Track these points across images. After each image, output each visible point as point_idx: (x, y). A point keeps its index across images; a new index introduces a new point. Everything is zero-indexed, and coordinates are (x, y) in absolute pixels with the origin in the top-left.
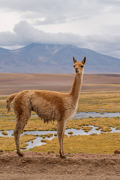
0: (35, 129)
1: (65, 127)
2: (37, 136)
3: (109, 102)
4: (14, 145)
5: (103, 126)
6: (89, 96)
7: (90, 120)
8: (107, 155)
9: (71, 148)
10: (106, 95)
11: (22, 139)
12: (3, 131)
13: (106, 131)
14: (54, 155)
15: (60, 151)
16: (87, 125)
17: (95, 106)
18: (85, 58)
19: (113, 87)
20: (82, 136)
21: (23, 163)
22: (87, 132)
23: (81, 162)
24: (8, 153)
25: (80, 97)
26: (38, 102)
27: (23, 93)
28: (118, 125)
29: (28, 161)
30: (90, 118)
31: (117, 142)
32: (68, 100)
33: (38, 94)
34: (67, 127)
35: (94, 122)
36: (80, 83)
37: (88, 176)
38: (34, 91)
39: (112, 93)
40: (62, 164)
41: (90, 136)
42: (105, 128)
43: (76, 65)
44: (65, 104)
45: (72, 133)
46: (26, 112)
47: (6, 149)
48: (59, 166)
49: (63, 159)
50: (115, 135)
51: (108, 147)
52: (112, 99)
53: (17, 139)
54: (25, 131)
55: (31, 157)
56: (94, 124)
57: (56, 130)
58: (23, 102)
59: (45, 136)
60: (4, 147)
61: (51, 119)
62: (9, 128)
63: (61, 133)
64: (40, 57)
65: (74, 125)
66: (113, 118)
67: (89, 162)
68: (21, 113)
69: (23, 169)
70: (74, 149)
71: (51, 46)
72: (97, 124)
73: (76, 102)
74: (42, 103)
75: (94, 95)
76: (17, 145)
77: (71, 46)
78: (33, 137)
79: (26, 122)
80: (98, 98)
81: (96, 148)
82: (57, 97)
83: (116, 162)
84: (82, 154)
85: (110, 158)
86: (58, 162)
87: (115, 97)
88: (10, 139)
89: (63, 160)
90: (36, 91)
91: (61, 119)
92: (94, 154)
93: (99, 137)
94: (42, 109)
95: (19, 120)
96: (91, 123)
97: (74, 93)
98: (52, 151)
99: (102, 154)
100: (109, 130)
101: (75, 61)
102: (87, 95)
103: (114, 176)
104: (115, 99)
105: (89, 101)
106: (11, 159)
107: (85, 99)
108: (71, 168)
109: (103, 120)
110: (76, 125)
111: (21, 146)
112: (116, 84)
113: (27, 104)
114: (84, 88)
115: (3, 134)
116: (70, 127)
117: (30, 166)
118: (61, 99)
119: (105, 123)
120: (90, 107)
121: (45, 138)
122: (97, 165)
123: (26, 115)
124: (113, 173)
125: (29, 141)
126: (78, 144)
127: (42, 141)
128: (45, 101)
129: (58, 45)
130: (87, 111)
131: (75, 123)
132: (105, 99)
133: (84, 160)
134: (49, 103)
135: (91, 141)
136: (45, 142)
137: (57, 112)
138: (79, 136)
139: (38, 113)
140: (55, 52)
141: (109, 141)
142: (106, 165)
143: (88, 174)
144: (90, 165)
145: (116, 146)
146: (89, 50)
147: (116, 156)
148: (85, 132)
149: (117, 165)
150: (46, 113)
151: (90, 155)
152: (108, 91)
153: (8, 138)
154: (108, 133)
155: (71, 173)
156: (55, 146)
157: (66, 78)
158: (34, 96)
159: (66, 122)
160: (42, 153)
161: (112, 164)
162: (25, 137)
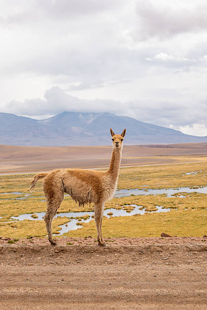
0: (69, 210)
1: (103, 208)
2: (72, 218)
3: (154, 177)
4: (45, 229)
5: (147, 205)
6: (130, 171)
7: (132, 198)
8: (153, 239)
9: (111, 231)
10: (150, 169)
11: (54, 222)
12: (33, 213)
13: (151, 211)
14: (92, 240)
15: (98, 238)
16: (129, 204)
17: (138, 182)
18: (125, 130)
19: (157, 160)
20: (124, 217)
21: (56, 252)
22: (129, 212)
23: (122, 249)
24: (38, 240)
25: (120, 172)
26: (71, 182)
27: (54, 173)
28: (165, 203)
29: (62, 251)
30: (132, 196)
31: (165, 223)
32: (107, 179)
33: (71, 173)
34: (106, 208)
35: (136, 201)
36: (118, 159)
37: (131, 267)
38: (66, 169)
39: (157, 166)
40: (101, 253)
41: (132, 217)
42: (149, 207)
43: (115, 138)
44: (103, 183)
45: (112, 214)
46: (58, 194)
47: (36, 235)
48: (98, 256)
49: (102, 247)
50: (161, 215)
51: (153, 229)
52: (157, 173)
53: (48, 225)
54: (58, 213)
55: (65, 246)
56: (136, 203)
57: (93, 211)
58: (54, 183)
59: (82, 218)
60: (35, 232)
61: (88, 202)
62: (39, 210)
63: (99, 217)
64: (73, 128)
65: (114, 205)
66: (159, 195)
67: (132, 250)
68: (53, 196)
69: (56, 260)
70: (114, 232)
71: (86, 114)
72: (140, 203)
73: (115, 180)
74: (76, 184)
75: (136, 170)
76: (49, 232)
77: (109, 113)
78: (68, 220)
79: (58, 206)
80: (141, 173)
81: (140, 231)
82: (93, 177)
83: (163, 249)
84: (123, 239)
85: (156, 244)
86: (97, 250)
87: (160, 171)
88: (41, 223)
89: (102, 249)
90: (68, 169)
91: (99, 202)
92: (137, 238)
93: (143, 218)
94: (76, 190)
95: (50, 203)
96: (134, 201)
97: (113, 170)
98: (89, 235)
99: (147, 238)
100: (155, 209)
101: (112, 134)
102: (129, 170)
103: (161, 266)
104: (160, 174)
105: (131, 177)
106: (43, 249)
107: (126, 175)
108: (111, 257)
109: (147, 198)
110: (116, 205)
111: (53, 230)
112: (161, 156)
113: (59, 185)
114: (124, 162)
115: (32, 217)
116: (109, 207)
117: (64, 256)
118: (97, 178)
119: (149, 202)
120: (132, 184)
121: (81, 220)
122: (141, 253)
123: (59, 198)
124: (159, 262)
125: (62, 224)
126: (119, 226)
127: (78, 224)
128: (79, 181)
129: (93, 113)
130: (128, 187)
131: (115, 202)
132: (149, 173)
133: (126, 248)
134: (84, 183)
135: (134, 222)
136: (81, 225)
137: (94, 193)
138: (120, 217)
139: (72, 194)
140: (91, 121)
141: (155, 222)
142: (152, 252)
143: (131, 264)
144: (133, 253)
145: (163, 228)
146: (129, 118)
147: (163, 240)
148: (127, 212)
149: (164, 252)
150: (81, 195)
151: (133, 239)
152: (152, 165)
153: (38, 222)
154: (154, 213)
155: (111, 263)
156: (92, 230)
157: (103, 151)
158: (66, 176)
159: (104, 205)
160: (77, 238)
161: (158, 251)
162: (58, 220)
